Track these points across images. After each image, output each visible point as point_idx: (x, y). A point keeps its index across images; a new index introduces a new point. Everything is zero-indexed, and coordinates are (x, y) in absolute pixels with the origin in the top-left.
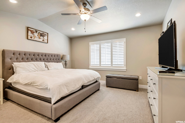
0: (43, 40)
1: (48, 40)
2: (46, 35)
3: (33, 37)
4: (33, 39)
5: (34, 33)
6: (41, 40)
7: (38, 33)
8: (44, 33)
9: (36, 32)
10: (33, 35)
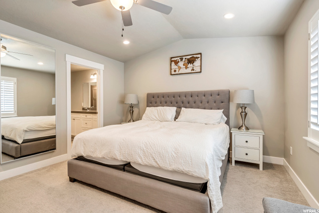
0: (193, 70)
1: (201, 66)
2: (198, 58)
3: (177, 70)
4: (177, 73)
5: (179, 62)
6: (189, 70)
7: (184, 60)
8: (194, 56)
9: (182, 59)
10: (177, 67)
